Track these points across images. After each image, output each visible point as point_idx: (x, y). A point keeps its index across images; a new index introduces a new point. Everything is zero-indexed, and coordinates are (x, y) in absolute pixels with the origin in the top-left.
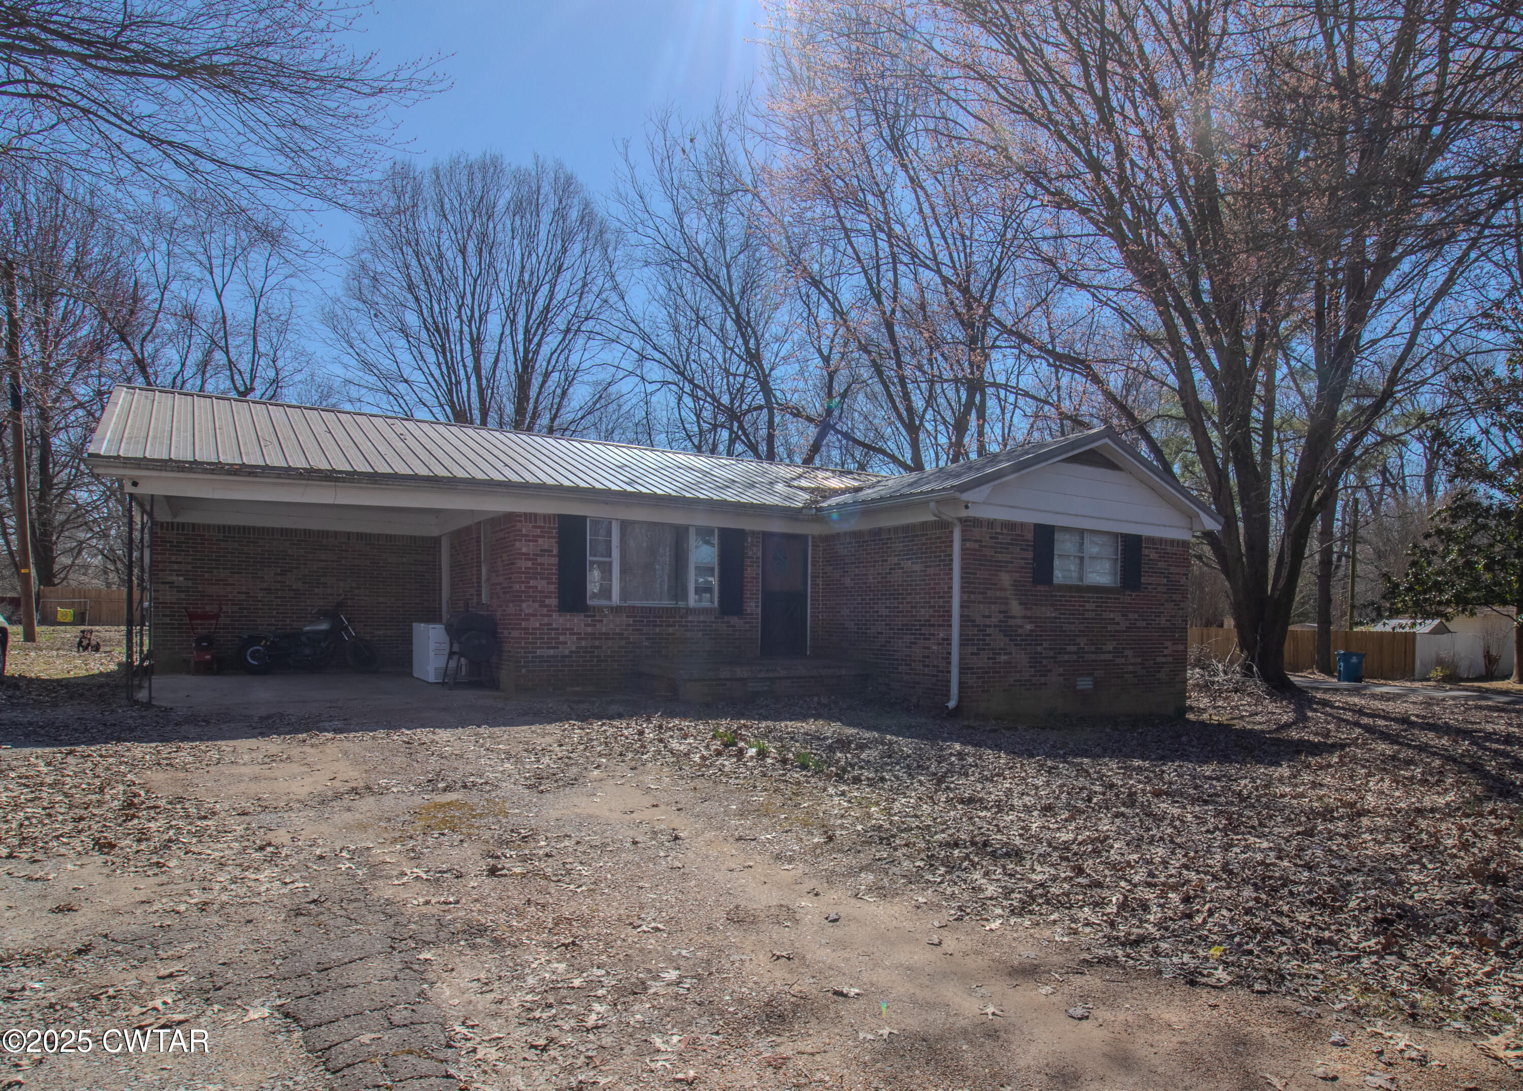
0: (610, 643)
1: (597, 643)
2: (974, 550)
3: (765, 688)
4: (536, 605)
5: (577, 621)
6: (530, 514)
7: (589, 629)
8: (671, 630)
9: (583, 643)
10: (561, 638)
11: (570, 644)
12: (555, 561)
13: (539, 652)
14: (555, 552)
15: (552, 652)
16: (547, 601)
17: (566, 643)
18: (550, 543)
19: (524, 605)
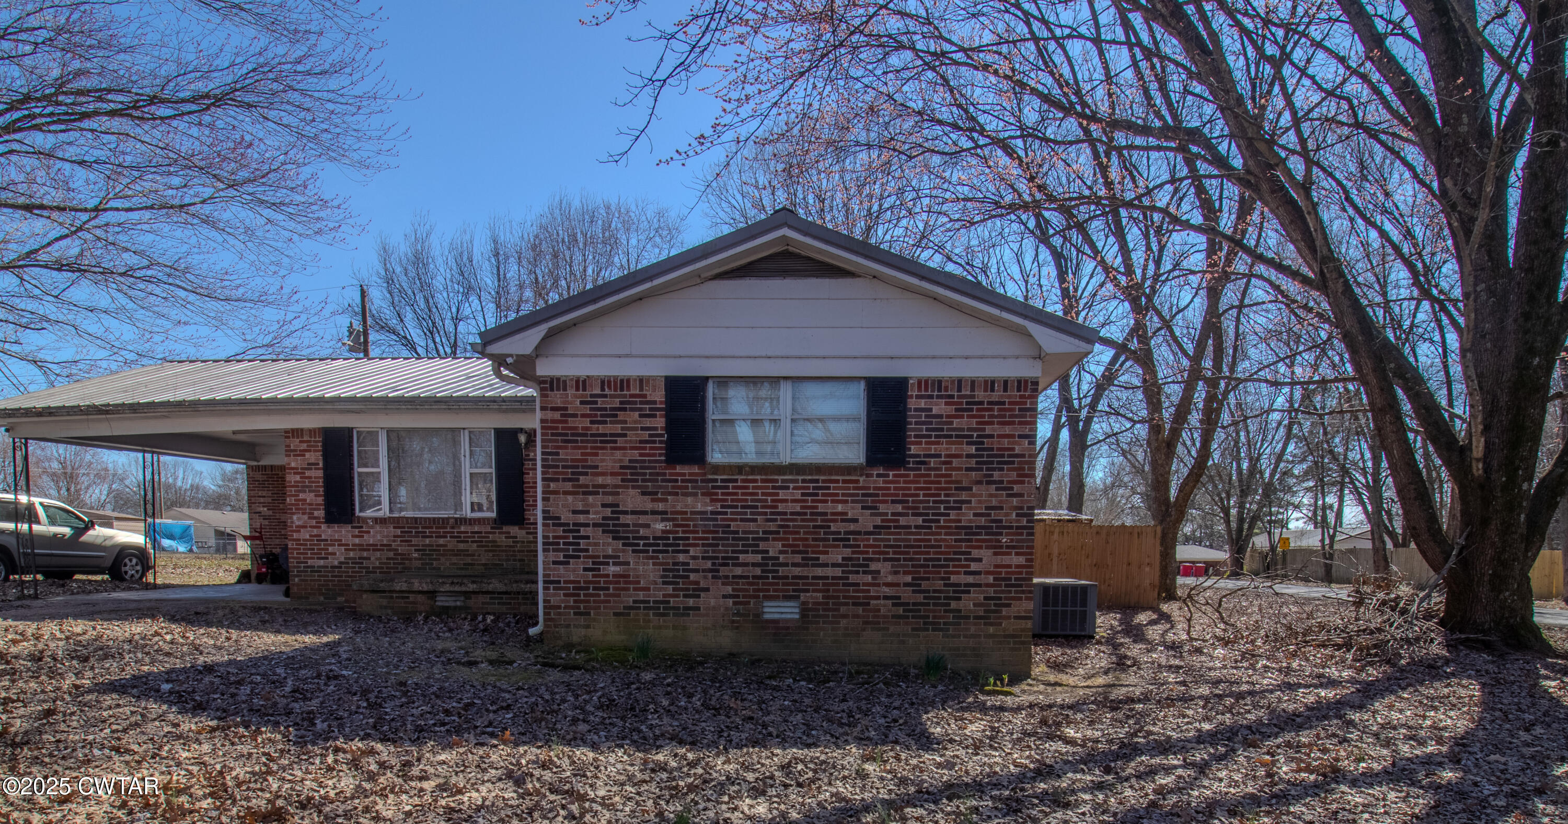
0: (378, 554)
1: (365, 554)
2: (553, 421)
3: (458, 603)
4: (306, 517)
5: (345, 533)
6: (297, 430)
7: (357, 541)
8: (441, 541)
9: (352, 554)
10: (331, 549)
11: (339, 555)
12: (320, 473)
13: (310, 562)
14: (321, 465)
15: (322, 562)
16: (316, 513)
17: (335, 554)
18: (315, 457)
19: (295, 517)
